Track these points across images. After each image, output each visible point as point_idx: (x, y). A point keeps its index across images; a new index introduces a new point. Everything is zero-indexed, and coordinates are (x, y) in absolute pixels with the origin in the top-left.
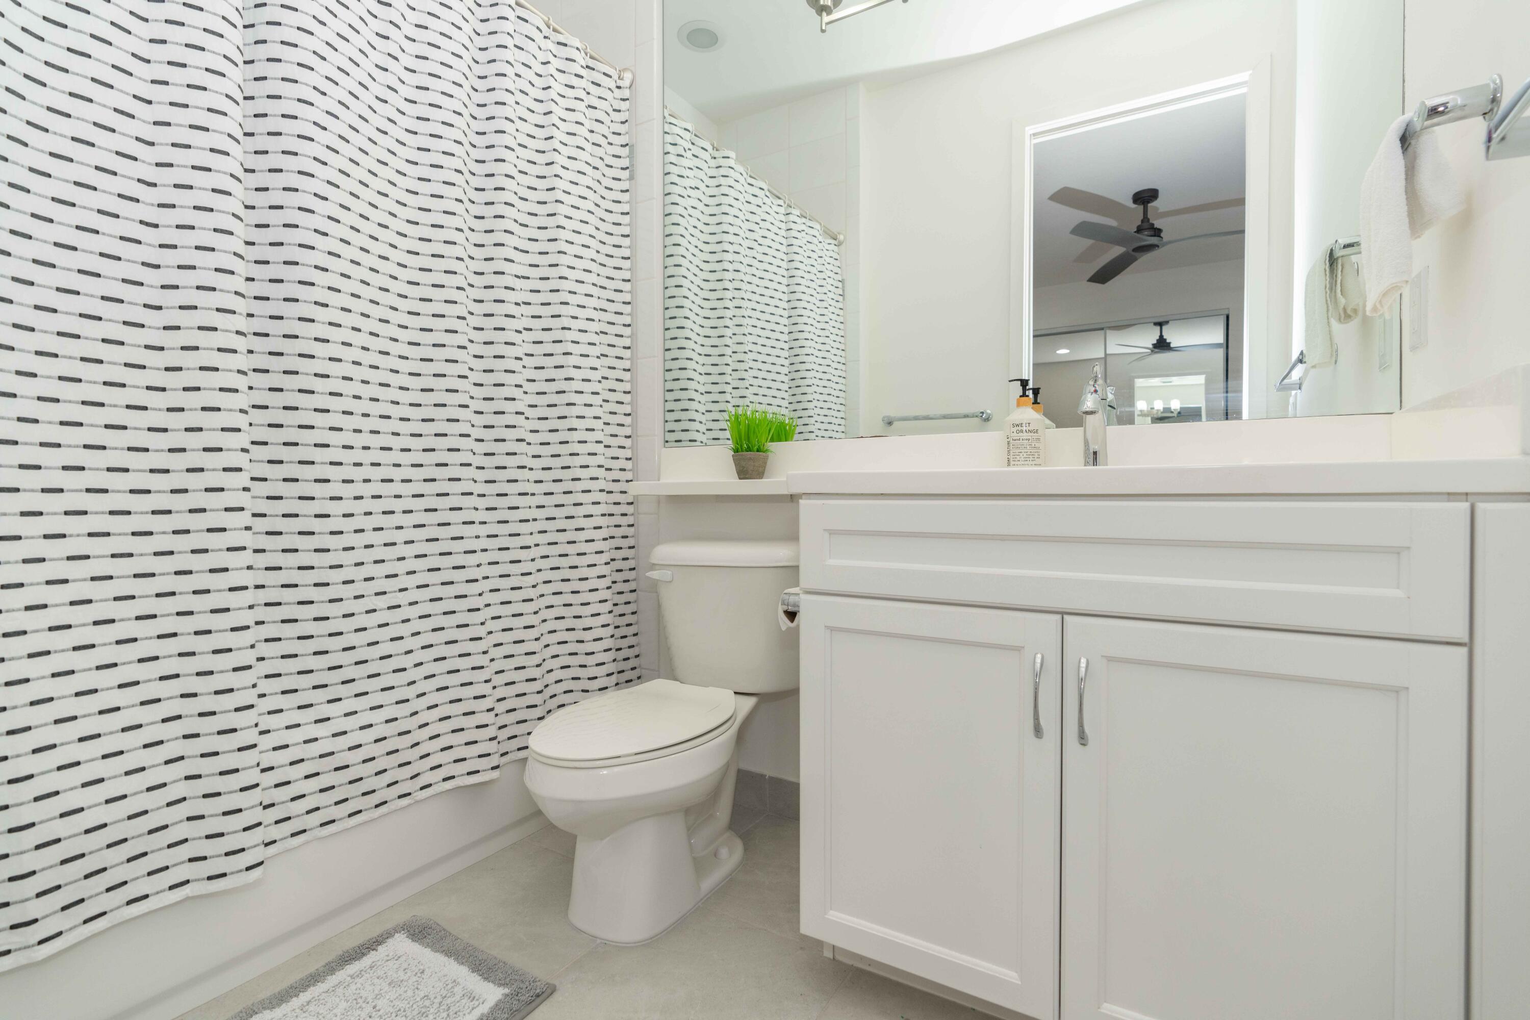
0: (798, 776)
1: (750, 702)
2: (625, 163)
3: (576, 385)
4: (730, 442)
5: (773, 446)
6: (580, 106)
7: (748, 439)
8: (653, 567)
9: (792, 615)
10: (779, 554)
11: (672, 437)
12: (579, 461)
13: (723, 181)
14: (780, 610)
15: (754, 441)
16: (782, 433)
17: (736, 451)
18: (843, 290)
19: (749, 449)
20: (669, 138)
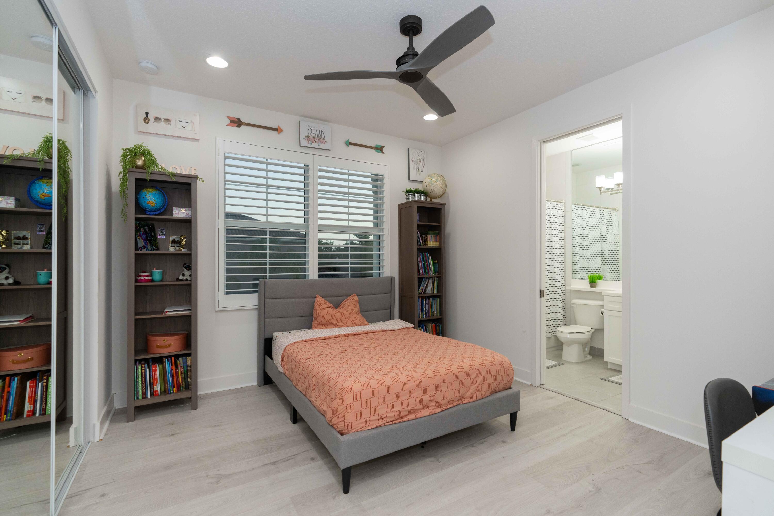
0: (603, 347)
1: (594, 330)
2: (563, 220)
3: (556, 269)
4: (588, 279)
5: (598, 281)
6: (556, 214)
7: (593, 280)
8: (572, 304)
9: (602, 313)
10: (600, 303)
11: (574, 277)
12: (556, 283)
13: (583, 213)
14: (600, 312)
15: (594, 281)
16: (600, 278)
17: (590, 282)
18: (619, 225)
19: (593, 282)
20: (573, 216)
